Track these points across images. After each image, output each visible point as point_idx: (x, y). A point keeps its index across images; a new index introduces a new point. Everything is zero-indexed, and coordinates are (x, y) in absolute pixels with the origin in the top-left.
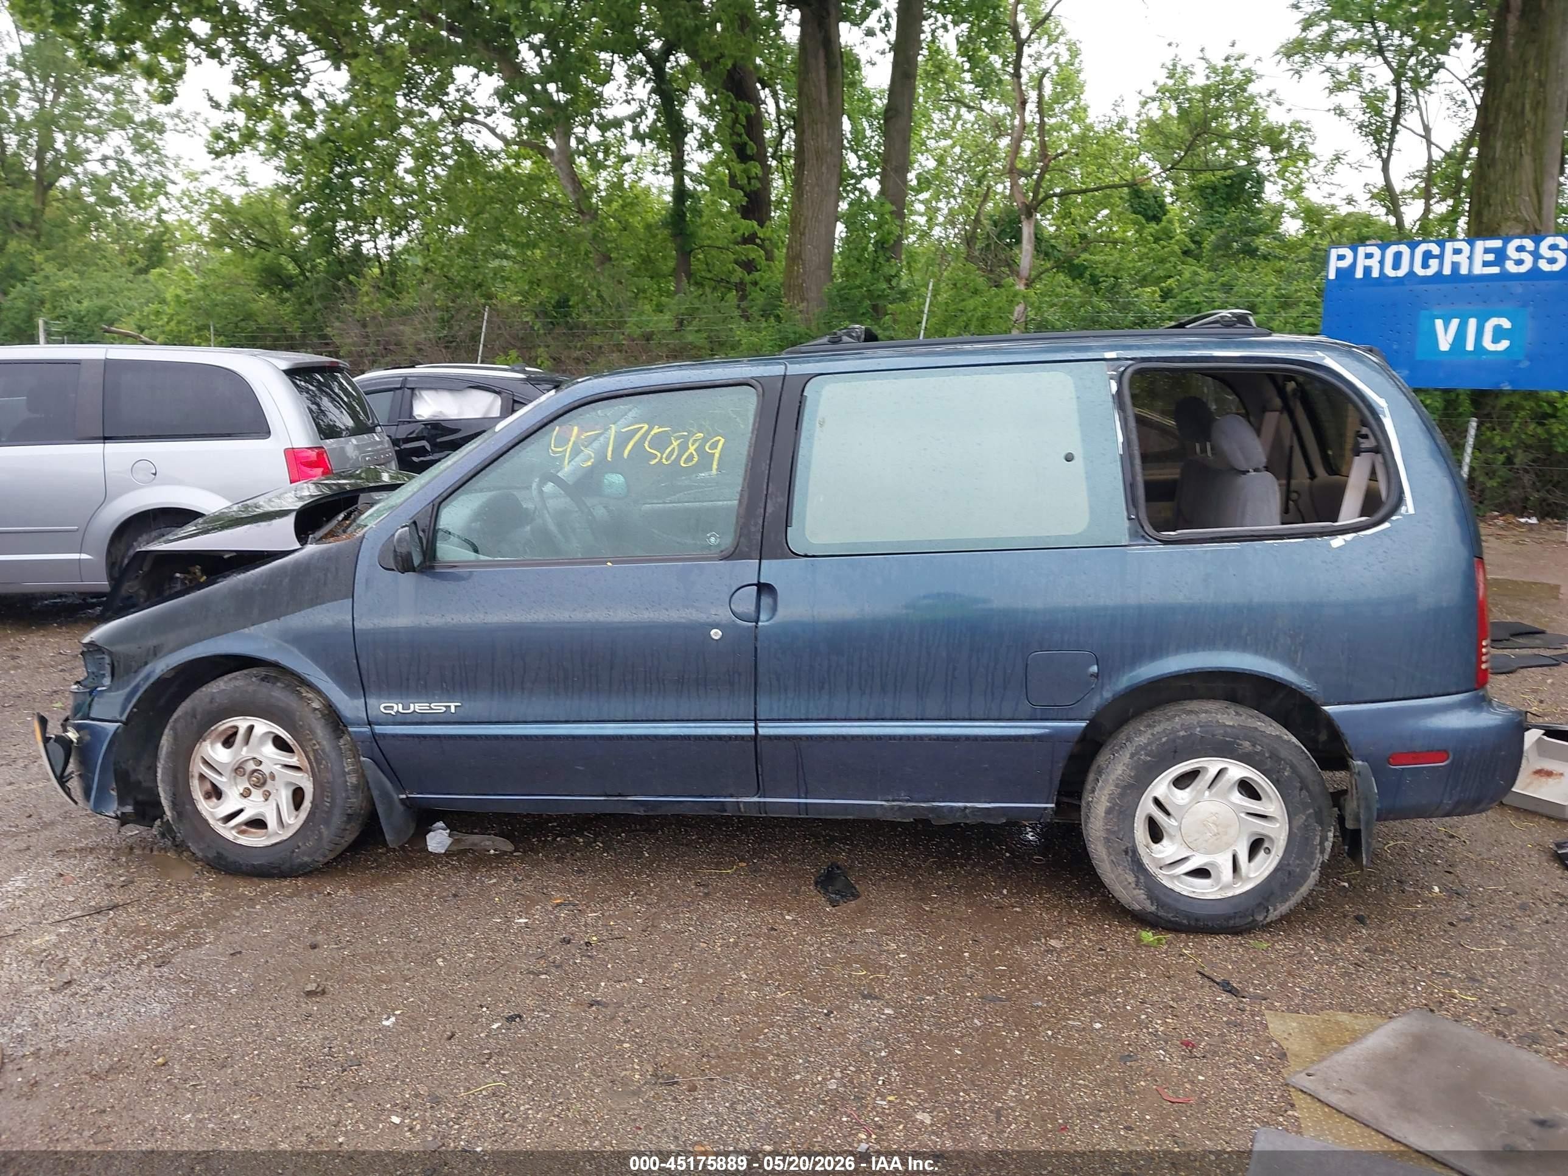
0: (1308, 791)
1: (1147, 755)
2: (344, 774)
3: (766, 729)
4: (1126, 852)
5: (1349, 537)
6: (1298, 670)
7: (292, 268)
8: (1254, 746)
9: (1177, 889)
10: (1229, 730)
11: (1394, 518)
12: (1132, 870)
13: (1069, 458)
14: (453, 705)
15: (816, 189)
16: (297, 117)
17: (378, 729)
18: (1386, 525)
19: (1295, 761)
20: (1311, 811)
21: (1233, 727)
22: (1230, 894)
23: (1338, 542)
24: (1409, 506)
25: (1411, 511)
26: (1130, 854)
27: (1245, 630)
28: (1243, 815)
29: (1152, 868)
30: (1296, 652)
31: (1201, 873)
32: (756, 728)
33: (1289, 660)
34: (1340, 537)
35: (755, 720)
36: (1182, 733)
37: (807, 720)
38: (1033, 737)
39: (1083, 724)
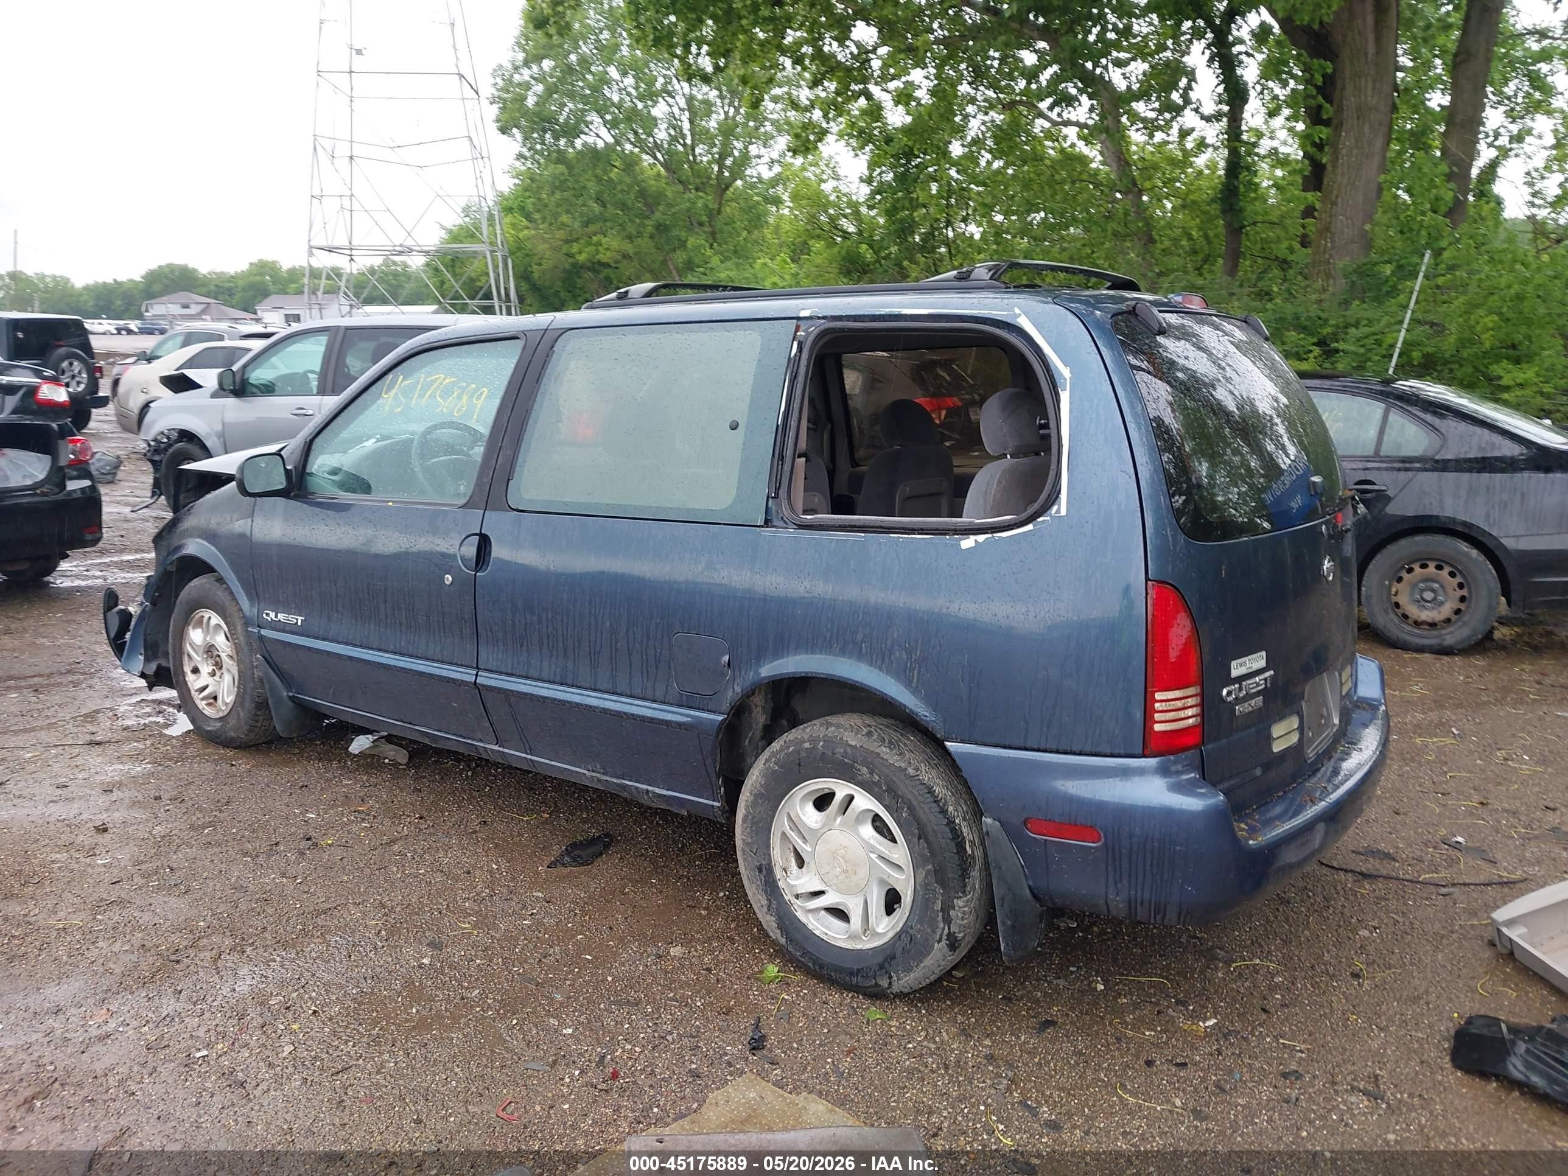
0: (928, 842)
1: (776, 763)
2: (252, 667)
3: (486, 679)
4: (760, 870)
5: (981, 538)
6: (915, 692)
7: (869, 256)
8: (871, 773)
9: (810, 927)
10: (849, 750)
11: (1041, 519)
12: (766, 892)
13: (734, 427)
14: (300, 619)
15: (1355, 152)
16: (864, 112)
17: (263, 632)
18: (1030, 527)
19: (915, 803)
20: (930, 867)
21: (855, 747)
22: (859, 947)
23: (968, 543)
24: (1062, 506)
25: (1063, 512)
26: (764, 872)
27: (860, 637)
28: (873, 856)
29: (788, 897)
30: (912, 670)
31: (840, 914)
32: (477, 675)
33: (904, 676)
34: (973, 538)
35: (477, 668)
36: (807, 745)
37: (512, 675)
38: (680, 725)
39: (720, 718)
